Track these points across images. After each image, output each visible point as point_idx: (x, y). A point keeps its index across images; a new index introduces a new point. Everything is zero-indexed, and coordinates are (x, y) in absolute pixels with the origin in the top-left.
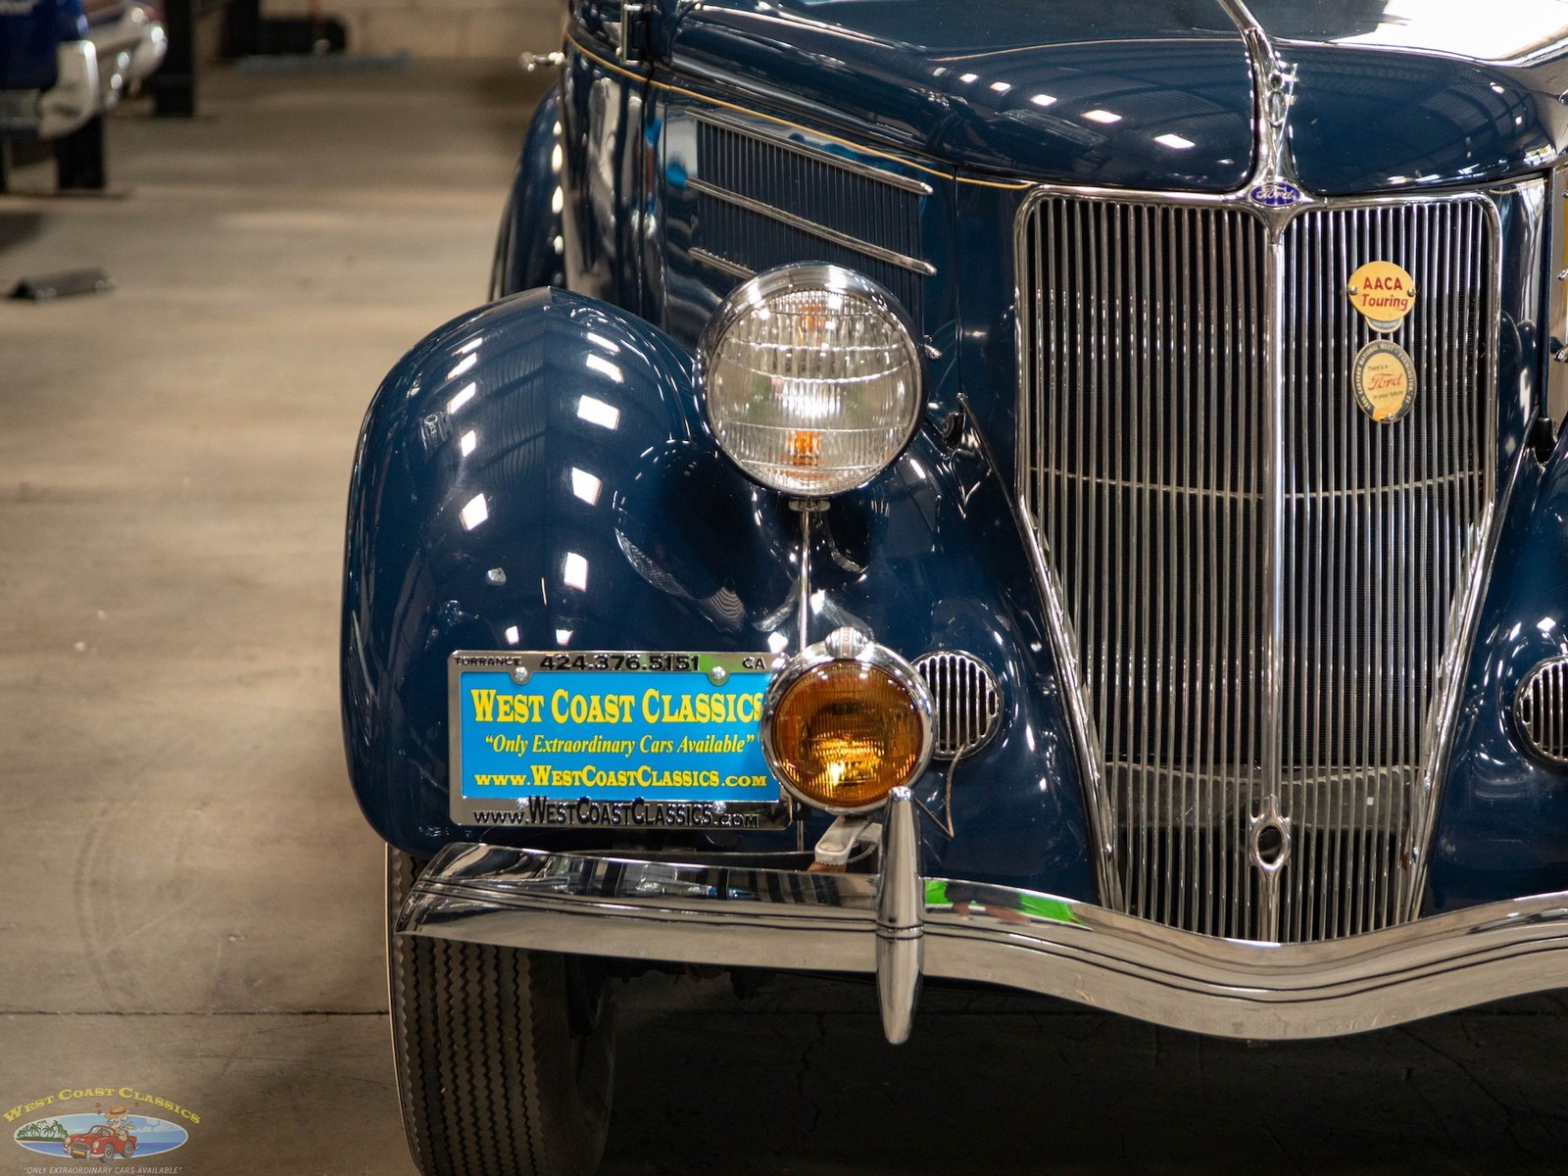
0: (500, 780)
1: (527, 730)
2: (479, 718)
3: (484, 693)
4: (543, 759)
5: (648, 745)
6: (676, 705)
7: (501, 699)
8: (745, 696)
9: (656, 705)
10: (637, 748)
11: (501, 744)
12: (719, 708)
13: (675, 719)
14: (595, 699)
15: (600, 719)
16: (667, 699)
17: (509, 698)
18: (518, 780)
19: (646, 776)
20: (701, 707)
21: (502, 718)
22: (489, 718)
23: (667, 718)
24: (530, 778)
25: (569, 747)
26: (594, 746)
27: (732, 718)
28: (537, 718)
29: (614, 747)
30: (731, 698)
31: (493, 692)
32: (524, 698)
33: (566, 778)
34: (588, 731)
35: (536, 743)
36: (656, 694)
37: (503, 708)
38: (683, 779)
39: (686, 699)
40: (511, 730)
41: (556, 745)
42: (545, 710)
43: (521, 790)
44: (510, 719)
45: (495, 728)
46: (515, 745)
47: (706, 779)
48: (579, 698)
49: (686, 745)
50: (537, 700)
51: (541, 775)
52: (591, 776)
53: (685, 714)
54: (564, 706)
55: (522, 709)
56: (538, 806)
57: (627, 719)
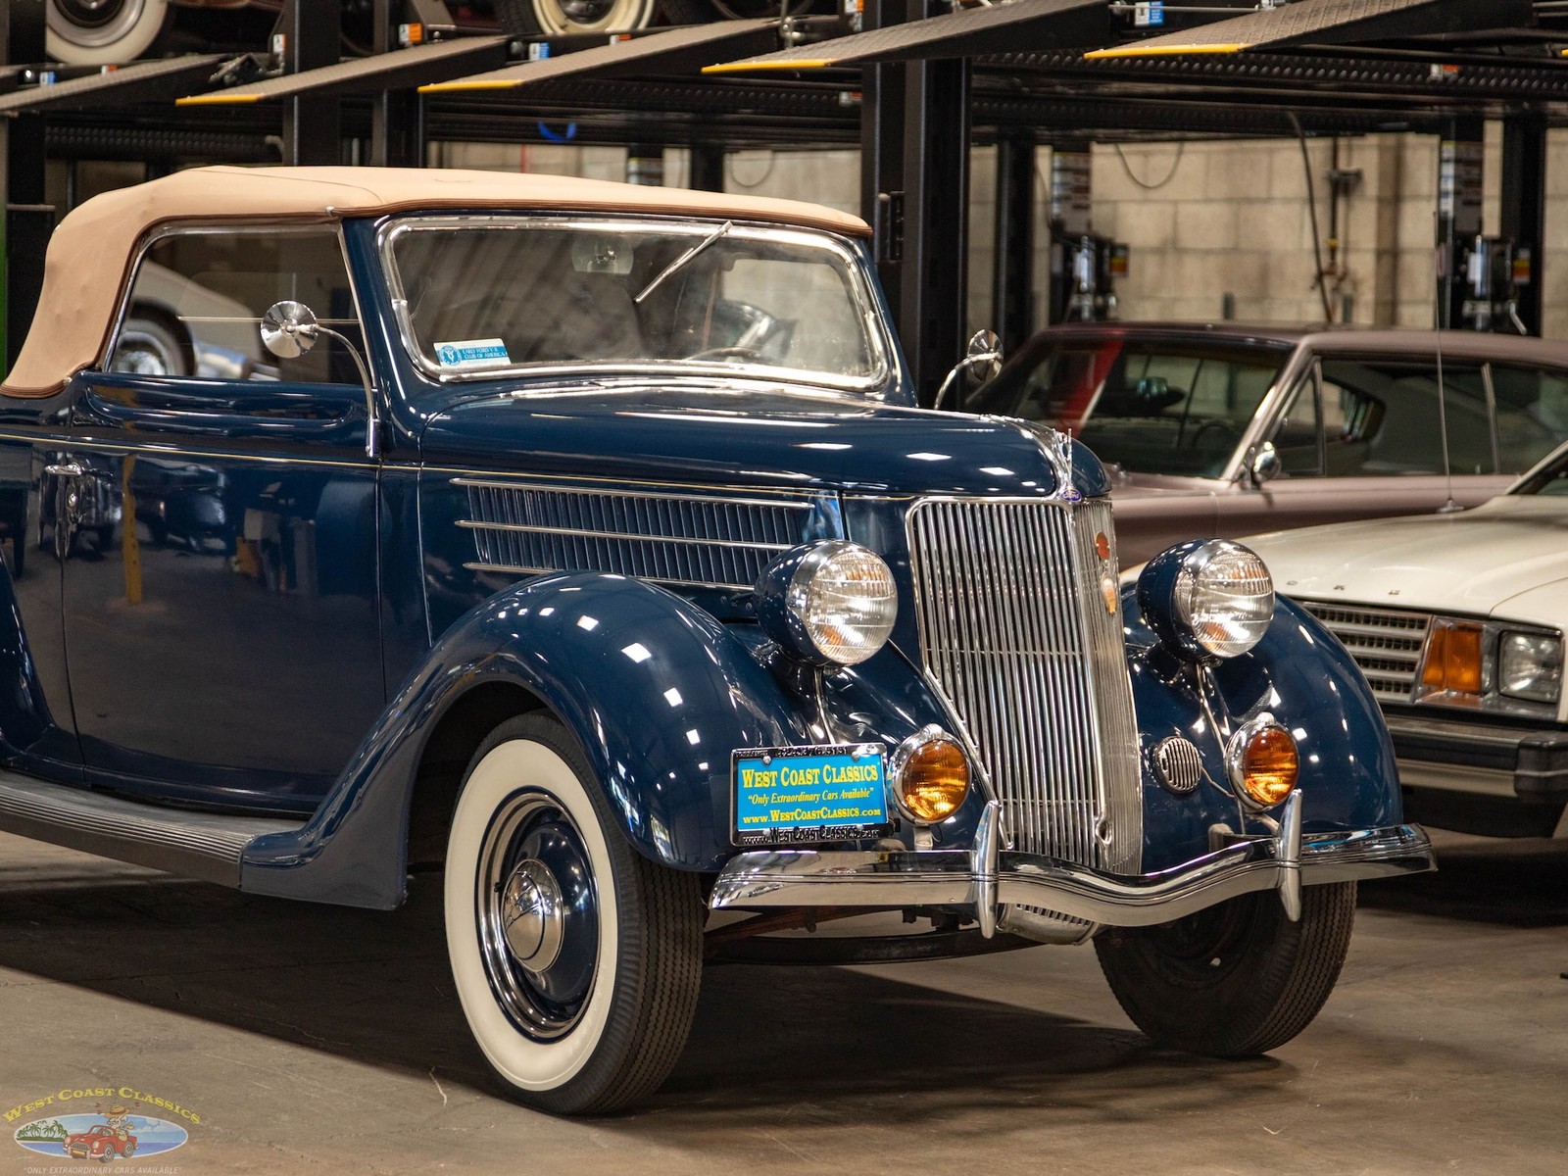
0: (755, 820)
1: (768, 791)
2: (746, 786)
3: (748, 771)
4: (776, 806)
5: (826, 797)
6: (838, 773)
7: (757, 774)
8: (867, 767)
9: (829, 774)
10: (821, 797)
11: (758, 800)
12: (857, 774)
13: (838, 781)
14: (801, 772)
15: (804, 783)
16: (834, 770)
17: (760, 773)
18: (764, 819)
19: (825, 813)
20: (850, 774)
21: (757, 785)
22: (750, 786)
23: (835, 781)
24: (770, 818)
25: (790, 799)
26: (802, 797)
27: (863, 779)
28: (774, 784)
29: (810, 798)
30: (861, 768)
31: (753, 771)
32: (767, 773)
33: (787, 816)
34: (797, 790)
35: (773, 798)
36: (829, 767)
37: (758, 779)
38: (842, 813)
39: (843, 769)
40: (761, 791)
41: (783, 798)
42: (778, 780)
43: (765, 825)
44: (760, 785)
45: (753, 791)
46: (763, 800)
47: (853, 812)
48: (794, 771)
49: (844, 795)
50: (774, 774)
51: (775, 815)
52: (799, 814)
53: (842, 779)
54: (787, 776)
55: (766, 779)
56: (775, 834)
57: (817, 782)
